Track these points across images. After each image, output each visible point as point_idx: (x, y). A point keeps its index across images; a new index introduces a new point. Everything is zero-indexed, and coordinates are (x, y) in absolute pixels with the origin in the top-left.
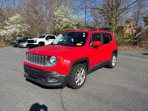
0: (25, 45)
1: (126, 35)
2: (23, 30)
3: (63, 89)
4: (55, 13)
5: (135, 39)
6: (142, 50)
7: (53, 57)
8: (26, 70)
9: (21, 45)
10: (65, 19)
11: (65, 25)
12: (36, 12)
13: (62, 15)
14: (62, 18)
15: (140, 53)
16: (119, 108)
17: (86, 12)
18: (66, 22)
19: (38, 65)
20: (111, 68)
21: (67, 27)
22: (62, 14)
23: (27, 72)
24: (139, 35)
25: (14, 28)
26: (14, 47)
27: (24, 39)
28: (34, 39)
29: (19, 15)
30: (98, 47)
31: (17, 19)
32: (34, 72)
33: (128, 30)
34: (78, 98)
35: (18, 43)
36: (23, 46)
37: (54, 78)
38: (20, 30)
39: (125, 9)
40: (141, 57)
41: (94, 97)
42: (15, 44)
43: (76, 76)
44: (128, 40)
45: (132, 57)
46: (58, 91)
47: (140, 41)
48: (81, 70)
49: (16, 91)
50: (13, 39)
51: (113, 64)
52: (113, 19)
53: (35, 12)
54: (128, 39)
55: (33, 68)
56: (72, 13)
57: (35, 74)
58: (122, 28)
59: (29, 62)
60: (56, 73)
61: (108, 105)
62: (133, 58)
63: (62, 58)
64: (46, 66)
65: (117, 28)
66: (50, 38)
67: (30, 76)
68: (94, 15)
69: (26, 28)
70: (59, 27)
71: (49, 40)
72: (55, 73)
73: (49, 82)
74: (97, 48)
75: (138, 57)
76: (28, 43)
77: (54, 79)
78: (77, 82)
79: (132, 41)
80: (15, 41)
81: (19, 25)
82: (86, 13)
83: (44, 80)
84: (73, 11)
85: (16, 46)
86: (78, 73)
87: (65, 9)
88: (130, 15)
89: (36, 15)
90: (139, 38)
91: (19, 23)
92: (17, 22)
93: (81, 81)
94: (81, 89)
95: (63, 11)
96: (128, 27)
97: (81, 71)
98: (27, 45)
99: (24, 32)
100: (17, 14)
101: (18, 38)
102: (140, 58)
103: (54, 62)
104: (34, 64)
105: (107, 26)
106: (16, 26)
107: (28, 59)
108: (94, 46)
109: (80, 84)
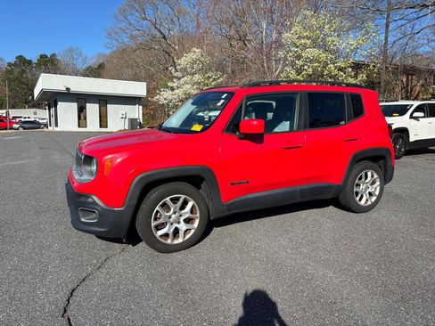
11: (310, 71)
13: (303, 41)
22: (306, 38)
29: (200, 50)
31: (194, 63)
48: (181, 200)
53: (241, 39)
60: (95, 201)
63: (108, 163)
70: (293, 76)
73: (83, 220)
78: (159, 233)
81: (197, 78)
91: (198, 71)
92: (193, 69)
93: (180, 232)
97: (180, 203)
106: (192, 79)
108: (241, 133)
109: (176, 242)
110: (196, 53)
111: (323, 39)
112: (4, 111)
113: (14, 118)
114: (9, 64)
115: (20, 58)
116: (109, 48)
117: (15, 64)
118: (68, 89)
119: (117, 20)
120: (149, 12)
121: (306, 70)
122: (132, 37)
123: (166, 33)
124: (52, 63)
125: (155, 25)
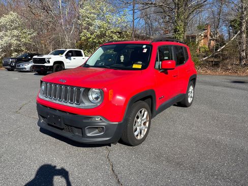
0: (28, 66)
1: (199, 50)
2: (23, 40)
3: (110, 146)
4: (81, 11)
5: (216, 57)
6: (228, 76)
7: (94, 90)
8: (42, 115)
9: (21, 67)
10: (98, 22)
11: (99, 33)
12: (46, 9)
13: (92, 15)
14: (93, 19)
15: (226, 80)
16: (217, 179)
17: (133, 10)
18: (100, 27)
19: (65, 104)
20: (186, 107)
21: (103, 35)
22: (94, 13)
23: (43, 117)
24: (222, 50)
25: (7, 37)
26: (9, 70)
27: (26, 57)
28: (45, 56)
29: (16, 13)
30: (168, 71)
31: (12, 22)
32: (59, 117)
33: (202, 41)
34: (142, 164)
35: (16, 63)
36: (24, 68)
37: (97, 128)
38: (17, 40)
39: (199, 6)
40: (230, 87)
41: (168, 160)
42: (10, 65)
43: (135, 123)
44: (204, 59)
45: (215, 87)
46: (103, 150)
47: (223, 60)
48: (143, 111)
49: (25, 152)
50: (5, 56)
51: (190, 100)
52: (180, 23)
53: (44, 9)
54: (205, 57)
55: (55, 109)
56: (110, 11)
57: (60, 122)
58: (194, 37)
59: (47, 99)
60: (101, 120)
61: (196, 174)
62: (217, 89)
63: (111, 92)
64: (82, 106)
65: (185, 38)
66: (72, 56)
67: (49, 125)
68: (146, 16)
69: (29, 36)
70: (89, 35)
71: (72, 58)
72: (98, 119)
73: (88, 135)
74: (167, 73)
75: (224, 87)
76: (33, 64)
77: (97, 131)
78: (136, 133)
79: (211, 60)
80: (11, 60)
81: (16, 32)
82: (134, 12)
83: (77, 133)
84: (111, 7)
85: (12, 69)
86: (138, 118)
87: (99, 4)
88: (204, 16)
89: (46, 13)
90: (222, 55)
91: (16, 28)
92: (12, 26)
93: (142, 131)
94: (144, 146)
95: (94, 8)
96: (202, 36)
97: (142, 113)
98: (33, 67)
99: (25, 44)
100: (12, 12)
101: (14, 54)
102: (228, 89)
103: (97, 98)
104: (57, 102)
105: (171, 35)
106: (11, 33)
107: (45, 93)
108: (162, 69)
109: (141, 137)
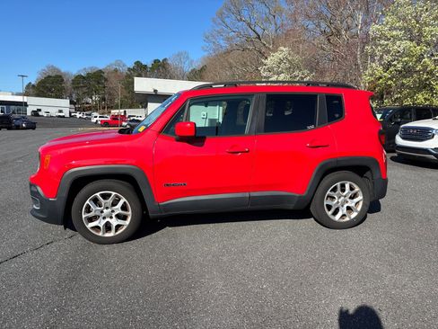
30: (207, 140)
48: (113, 196)
63: (48, 158)
78: (90, 225)
109: (107, 235)
110: (284, 51)
111: (420, 30)
112: (122, 111)
113: (129, 116)
114: (129, 69)
115: (138, 63)
116: (206, 51)
117: (133, 69)
118: (155, 91)
119: (215, 23)
120: (245, 13)
121: (395, 66)
122: (228, 39)
123: (260, 32)
124: (164, 67)
125: (249, 25)
